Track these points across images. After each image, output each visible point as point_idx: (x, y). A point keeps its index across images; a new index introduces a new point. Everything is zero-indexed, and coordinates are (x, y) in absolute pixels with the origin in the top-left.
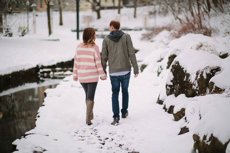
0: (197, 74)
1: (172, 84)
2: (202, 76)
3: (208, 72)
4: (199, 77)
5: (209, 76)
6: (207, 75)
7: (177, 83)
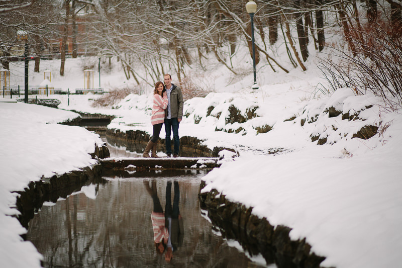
0: (247, 110)
1: (229, 117)
2: (250, 110)
3: (253, 108)
4: (248, 111)
5: (253, 111)
6: (253, 110)
7: (232, 117)
